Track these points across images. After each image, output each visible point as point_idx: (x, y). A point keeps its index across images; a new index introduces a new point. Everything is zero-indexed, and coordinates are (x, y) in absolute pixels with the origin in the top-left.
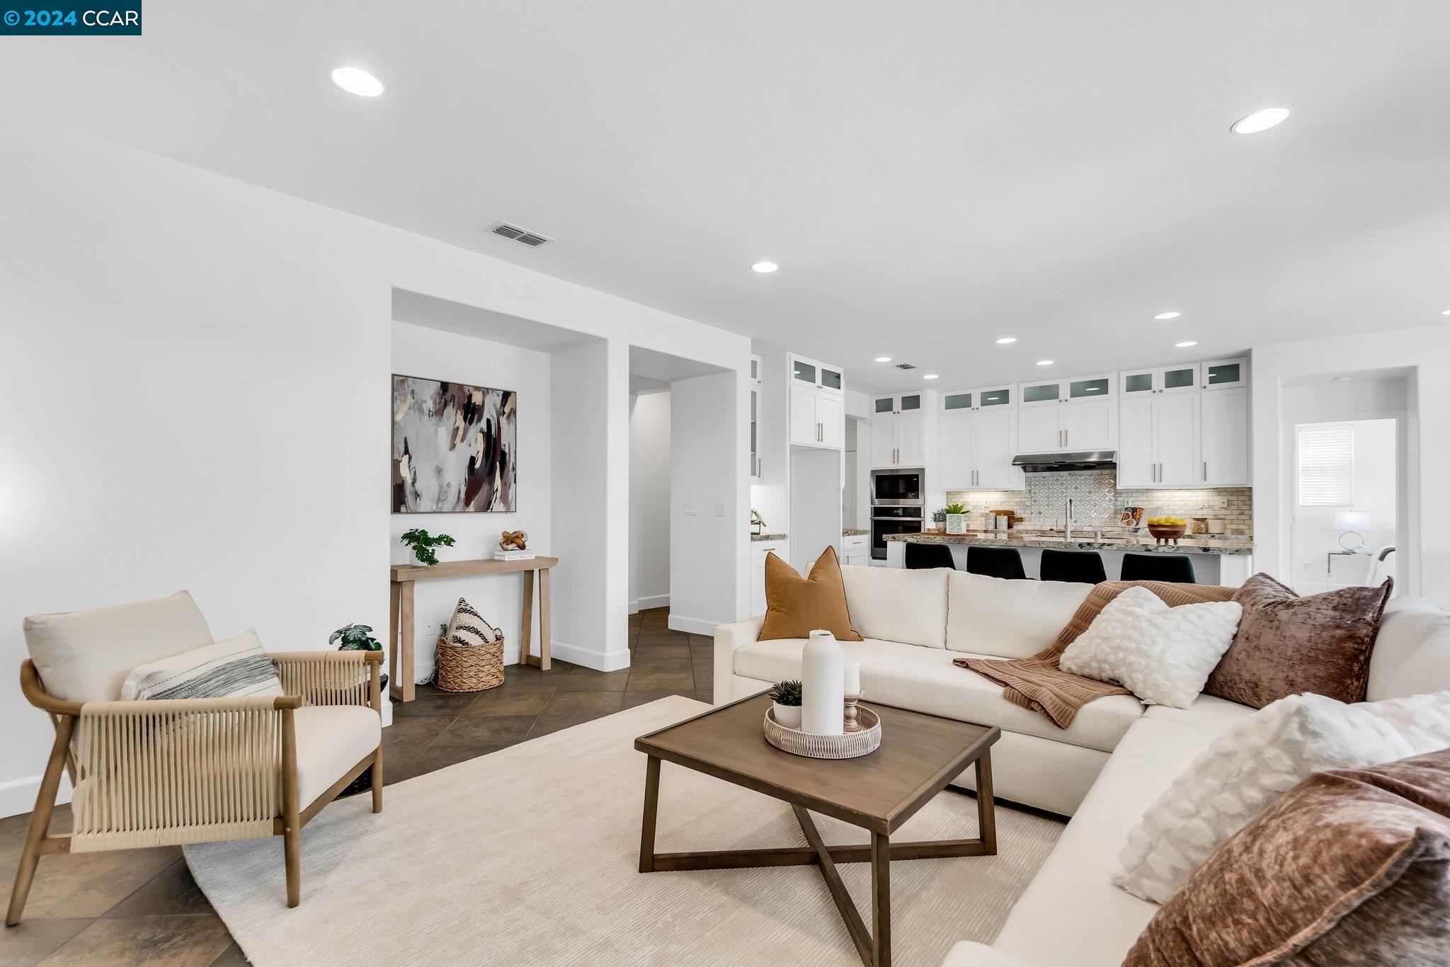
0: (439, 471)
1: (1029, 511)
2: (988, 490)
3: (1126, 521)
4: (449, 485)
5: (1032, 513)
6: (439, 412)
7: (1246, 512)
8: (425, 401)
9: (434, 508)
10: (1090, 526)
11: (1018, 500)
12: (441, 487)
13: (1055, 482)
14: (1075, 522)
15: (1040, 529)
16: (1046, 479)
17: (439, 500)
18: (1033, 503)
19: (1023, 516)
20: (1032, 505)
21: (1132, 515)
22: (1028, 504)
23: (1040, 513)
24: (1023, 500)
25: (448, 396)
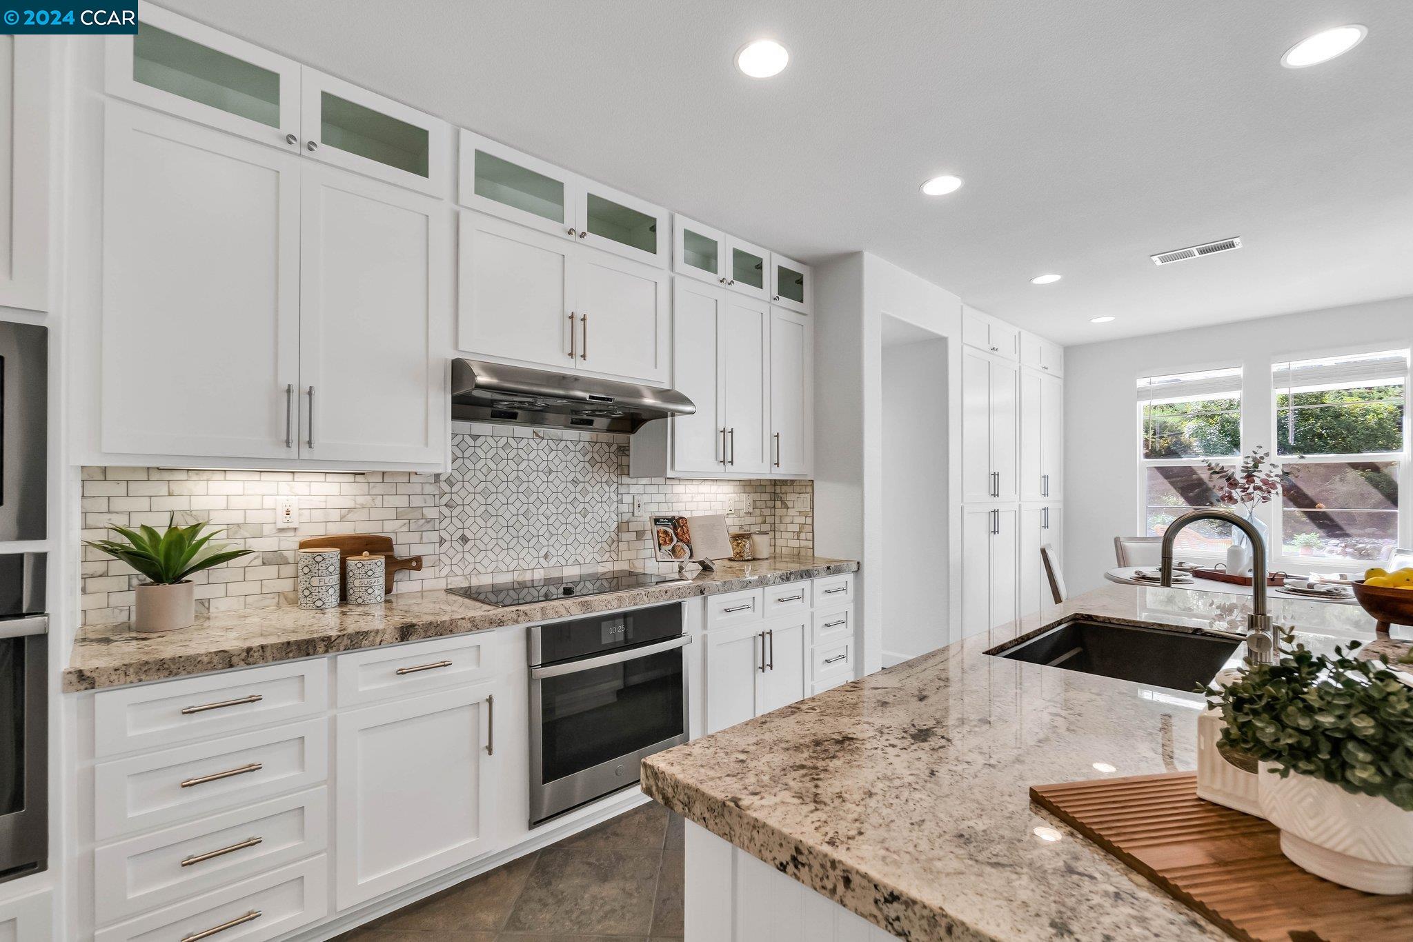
1: (434, 537)
2: (326, 468)
3: (670, 547)
5: (442, 541)
7: (769, 520)
10: (577, 563)
11: (401, 501)
13: (501, 451)
14: (546, 557)
15: (466, 584)
16: (479, 442)
18: (446, 511)
19: (416, 551)
20: (443, 517)
21: (676, 534)
22: (431, 513)
23: (464, 539)
24: (417, 501)
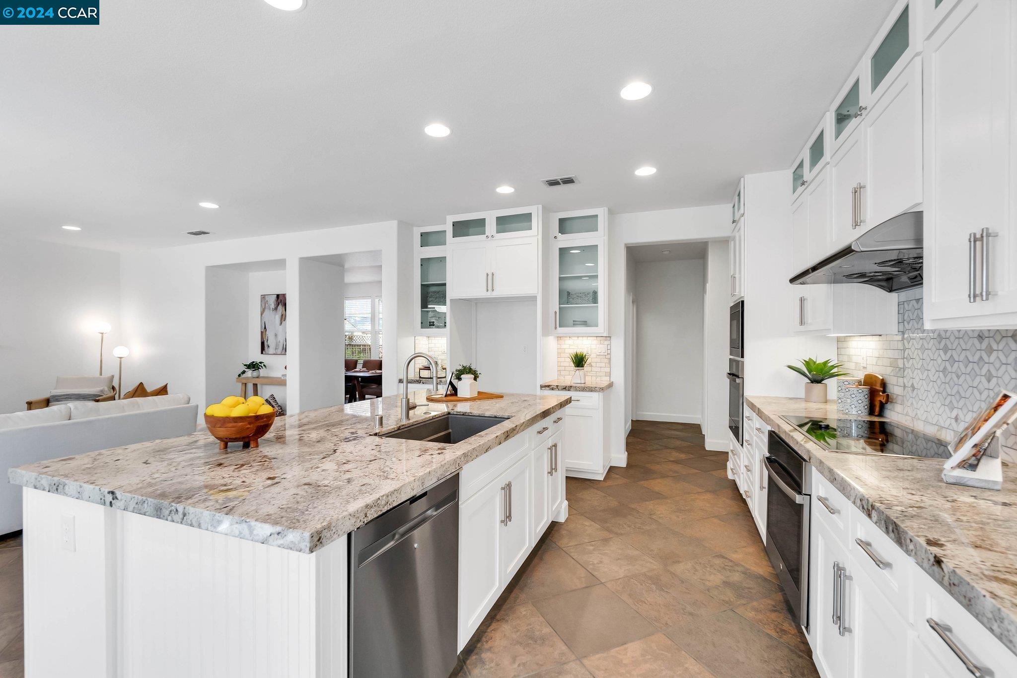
0: (276, 335)
4: (279, 342)
5: (904, 386)
6: (276, 309)
8: (271, 305)
9: (274, 352)
12: (277, 342)
17: (276, 349)
18: (906, 363)
25: (279, 301)
